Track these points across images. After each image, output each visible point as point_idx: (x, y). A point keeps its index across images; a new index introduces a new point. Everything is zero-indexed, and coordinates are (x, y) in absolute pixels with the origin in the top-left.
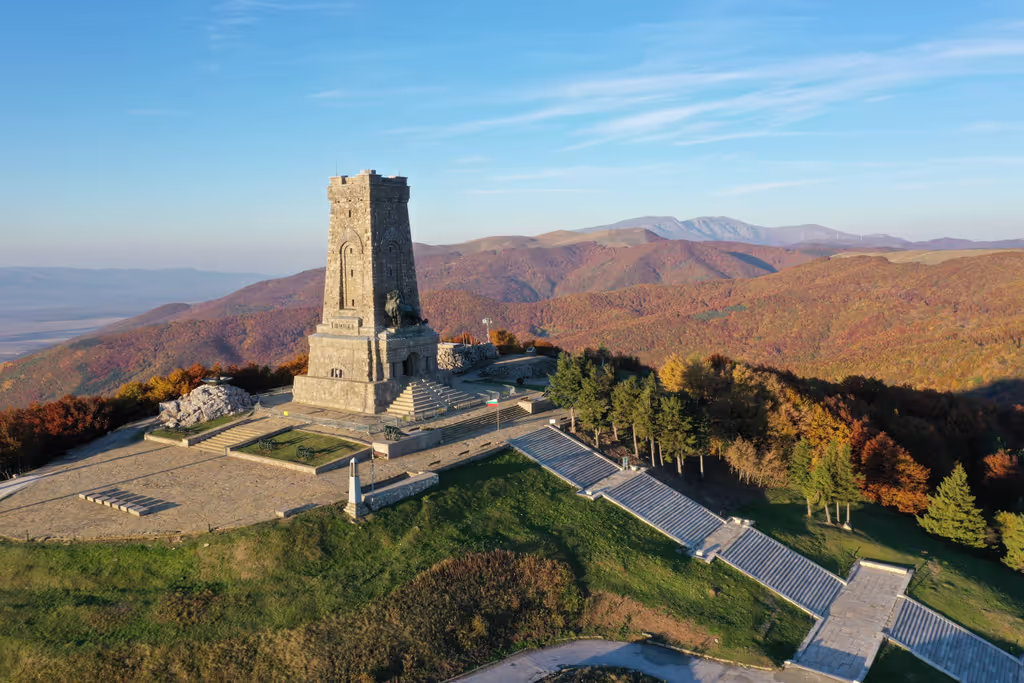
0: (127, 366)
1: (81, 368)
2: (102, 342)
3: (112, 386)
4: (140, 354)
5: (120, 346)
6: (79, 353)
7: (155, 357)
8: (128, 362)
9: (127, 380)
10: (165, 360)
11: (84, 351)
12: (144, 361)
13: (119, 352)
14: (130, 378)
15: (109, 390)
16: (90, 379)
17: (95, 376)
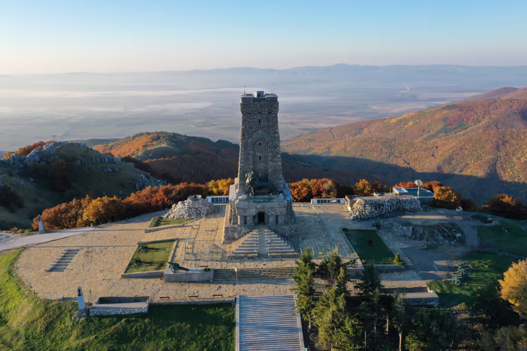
0: (468, 121)
1: (445, 119)
2: (457, 107)
3: (458, 130)
4: (476, 115)
5: (466, 110)
6: (445, 112)
7: (483, 118)
8: (468, 119)
9: (466, 129)
10: (489, 120)
11: (448, 111)
12: (477, 120)
13: (465, 113)
14: (467, 128)
15: (456, 133)
16: (447, 126)
17: (450, 125)
